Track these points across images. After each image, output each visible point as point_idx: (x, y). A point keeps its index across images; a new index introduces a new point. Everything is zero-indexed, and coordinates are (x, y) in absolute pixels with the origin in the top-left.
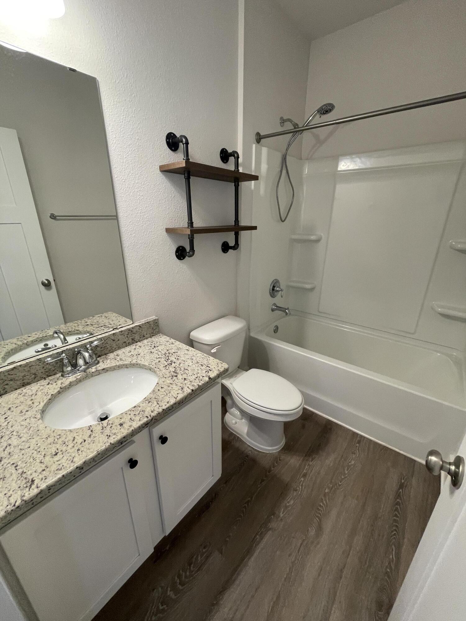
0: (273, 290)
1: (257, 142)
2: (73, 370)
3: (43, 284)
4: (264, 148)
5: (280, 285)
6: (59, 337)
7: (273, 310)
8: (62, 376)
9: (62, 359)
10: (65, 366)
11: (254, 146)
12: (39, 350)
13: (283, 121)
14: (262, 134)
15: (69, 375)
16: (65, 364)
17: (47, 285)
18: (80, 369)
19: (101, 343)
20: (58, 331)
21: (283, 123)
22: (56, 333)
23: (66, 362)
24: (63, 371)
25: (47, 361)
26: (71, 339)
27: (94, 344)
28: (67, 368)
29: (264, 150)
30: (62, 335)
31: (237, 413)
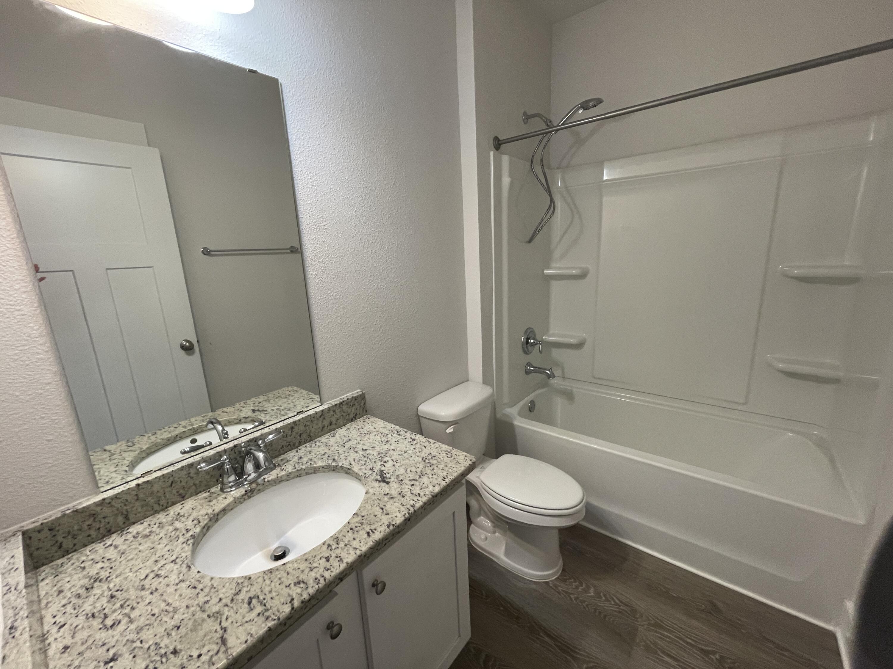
0: (527, 343)
1: (496, 149)
2: (237, 480)
3: (183, 347)
4: (505, 156)
5: (535, 336)
6: (215, 428)
7: (528, 372)
8: (222, 490)
9: (223, 464)
10: (226, 474)
11: (492, 153)
12: (186, 450)
13: (527, 117)
14: (501, 138)
15: (232, 490)
16: (227, 471)
17: (188, 349)
18: (248, 479)
19: (279, 436)
20: (214, 421)
21: (527, 119)
22: (212, 423)
23: (227, 469)
24: (223, 483)
25: (201, 468)
26: (233, 431)
27: (269, 439)
28: (228, 477)
29: (505, 159)
30: (220, 426)
31: (487, 523)
